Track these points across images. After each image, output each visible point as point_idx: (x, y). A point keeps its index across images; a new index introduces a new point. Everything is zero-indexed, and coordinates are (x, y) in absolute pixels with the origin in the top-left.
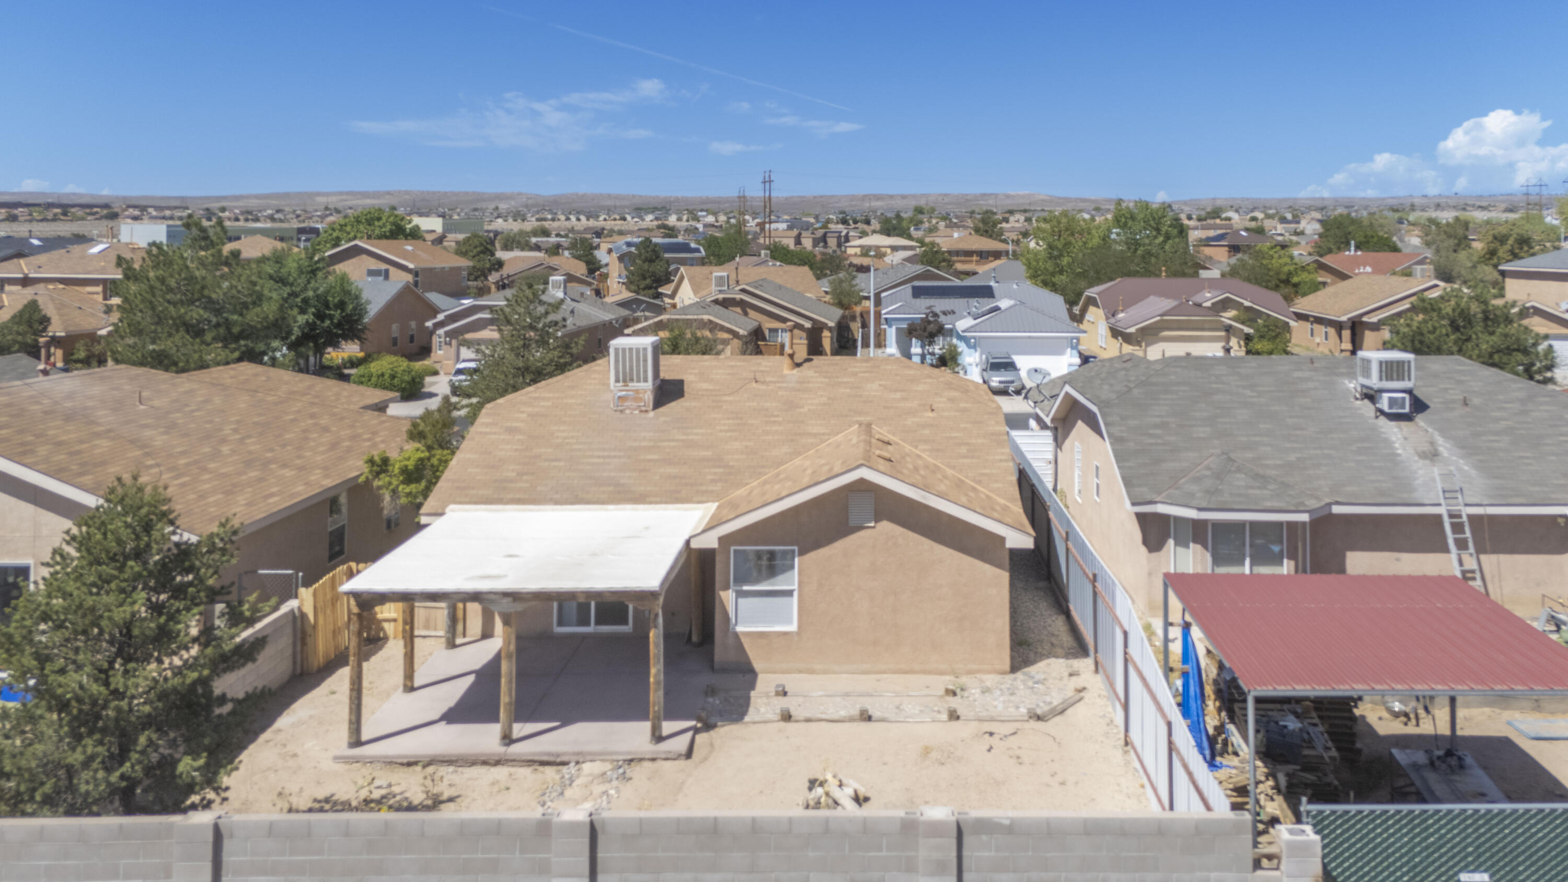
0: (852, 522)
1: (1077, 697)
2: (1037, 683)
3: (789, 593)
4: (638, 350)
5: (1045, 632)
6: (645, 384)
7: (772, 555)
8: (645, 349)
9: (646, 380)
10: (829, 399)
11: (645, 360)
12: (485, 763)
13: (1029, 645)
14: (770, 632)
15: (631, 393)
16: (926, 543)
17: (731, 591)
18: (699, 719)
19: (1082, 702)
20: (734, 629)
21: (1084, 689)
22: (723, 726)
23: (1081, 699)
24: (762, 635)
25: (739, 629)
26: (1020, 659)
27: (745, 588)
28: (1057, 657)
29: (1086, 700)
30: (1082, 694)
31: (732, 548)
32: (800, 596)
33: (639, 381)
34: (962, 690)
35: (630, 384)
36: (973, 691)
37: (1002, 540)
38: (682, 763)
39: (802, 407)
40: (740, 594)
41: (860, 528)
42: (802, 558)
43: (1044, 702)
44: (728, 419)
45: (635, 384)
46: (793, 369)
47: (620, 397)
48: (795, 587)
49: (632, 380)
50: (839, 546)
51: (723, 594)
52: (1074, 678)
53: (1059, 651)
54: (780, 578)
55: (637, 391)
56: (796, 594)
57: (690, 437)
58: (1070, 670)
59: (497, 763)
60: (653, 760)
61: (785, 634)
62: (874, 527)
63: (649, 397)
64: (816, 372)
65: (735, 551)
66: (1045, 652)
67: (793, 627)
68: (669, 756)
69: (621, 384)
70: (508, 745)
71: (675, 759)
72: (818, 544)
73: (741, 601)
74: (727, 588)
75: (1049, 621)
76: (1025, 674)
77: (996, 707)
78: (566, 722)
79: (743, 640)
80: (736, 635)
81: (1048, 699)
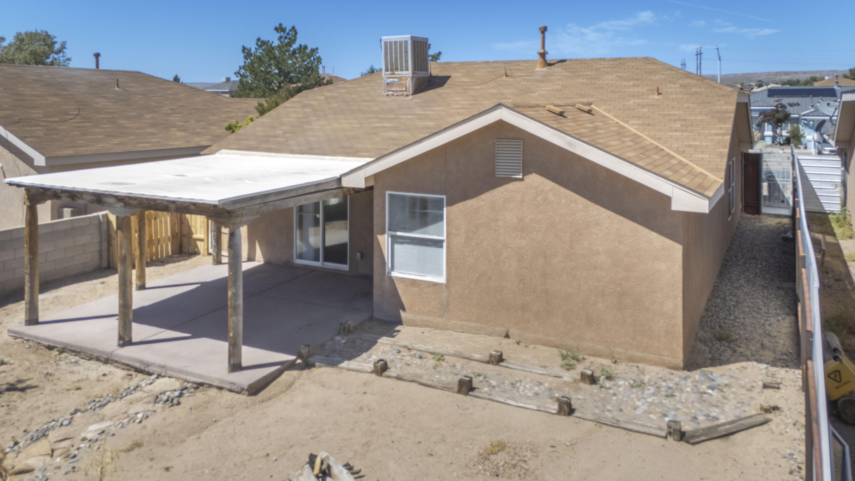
0: (500, 173)
1: (760, 419)
2: (712, 388)
3: (438, 244)
4: (401, 42)
5: (761, 331)
6: (407, 72)
7: (424, 203)
8: (406, 42)
9: (407, 70)
10: (563, 86)
11: (406, 52)
12: (98, 359)
13: (730, 342)
14: (421, 281)
15: (396, 80)
16: (581, 202)
17: (386, 235)
18: (300, 356)
19: (765, 427)
20: (389, 273)
21: (775, 408)
22: (320, 367)
23: (766, 422)
24: (414, 282)
25: (395, 274)
26: (710, 356)
27: (399, 234)
28: (759, 361)
29: (772, 425)
30: (769, 416)
31: (387, 193)
32: (448, 247)
33: (402, 70)
34: (609, 378)
35: (396, 73)
36: (621, 383)
37: (668, 200)
38: (243, 397)
39: (535, 92)
40: (395, 240)
41: (510, 180)
42: (449, 208)
43: (707, 416)
44: (466, 100)
45: (400, 72)
46: (544, 67)
47: (388, 84)
48: (444, 238)
49: (397, 69)
50: (486, 198)
51: (379, 237)
52: (769, 391)
53: (769, 355)
54: (431, 228)
55: (400, 79)
56: (445, 244)
57: (427, 112)
58: (769, 380)
59: (106, 361)
60: (220, 388)
61: (435, 284)
62: (522, 180)
63: (409, 83)
64: (562, 69)
65: (391, 196)
66: (748, 353)
67: (442, 280)
68: (234, 388)
69: (390, 72)
70: (122, 346)
71: (238, 393)
72: (465, 196)
73: (397, 247)
74: (383, 233)
75: (773, 320)
76: (704, 374)
77: (636, 408)
78: (195, 335)
79: (398, 286)
80: (391, 280)
81: (714, 412)
